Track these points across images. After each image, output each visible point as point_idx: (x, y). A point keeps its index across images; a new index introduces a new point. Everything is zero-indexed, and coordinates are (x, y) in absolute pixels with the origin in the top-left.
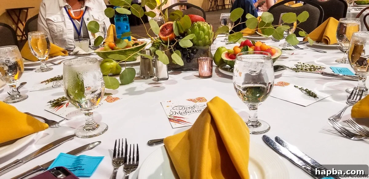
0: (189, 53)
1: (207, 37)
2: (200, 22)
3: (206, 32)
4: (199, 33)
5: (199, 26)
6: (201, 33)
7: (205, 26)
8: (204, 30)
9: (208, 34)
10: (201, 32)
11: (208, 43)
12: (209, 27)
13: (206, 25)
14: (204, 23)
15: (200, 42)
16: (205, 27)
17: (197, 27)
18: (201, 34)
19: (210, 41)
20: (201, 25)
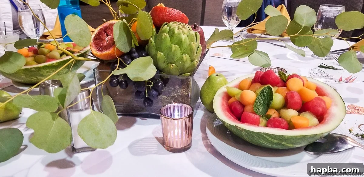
0: (148, 88)
1: (186, 57)
2: (174, 25)
3: (185, 46)
4: (171, 48)
5: (172, 33)
6: (173, 49)
7: (184, 34)
8: (180, 43)
9: (190, 51)
10: (175, 47)
11: (189, 67)
12: (192, 36)
13: (186, 31)
14: (183, 26)
15: (172, 66)
16: (184, 37)
17: (168, 36)
18: (175, 50)
19: (194, 65)
20: (176, 32)
